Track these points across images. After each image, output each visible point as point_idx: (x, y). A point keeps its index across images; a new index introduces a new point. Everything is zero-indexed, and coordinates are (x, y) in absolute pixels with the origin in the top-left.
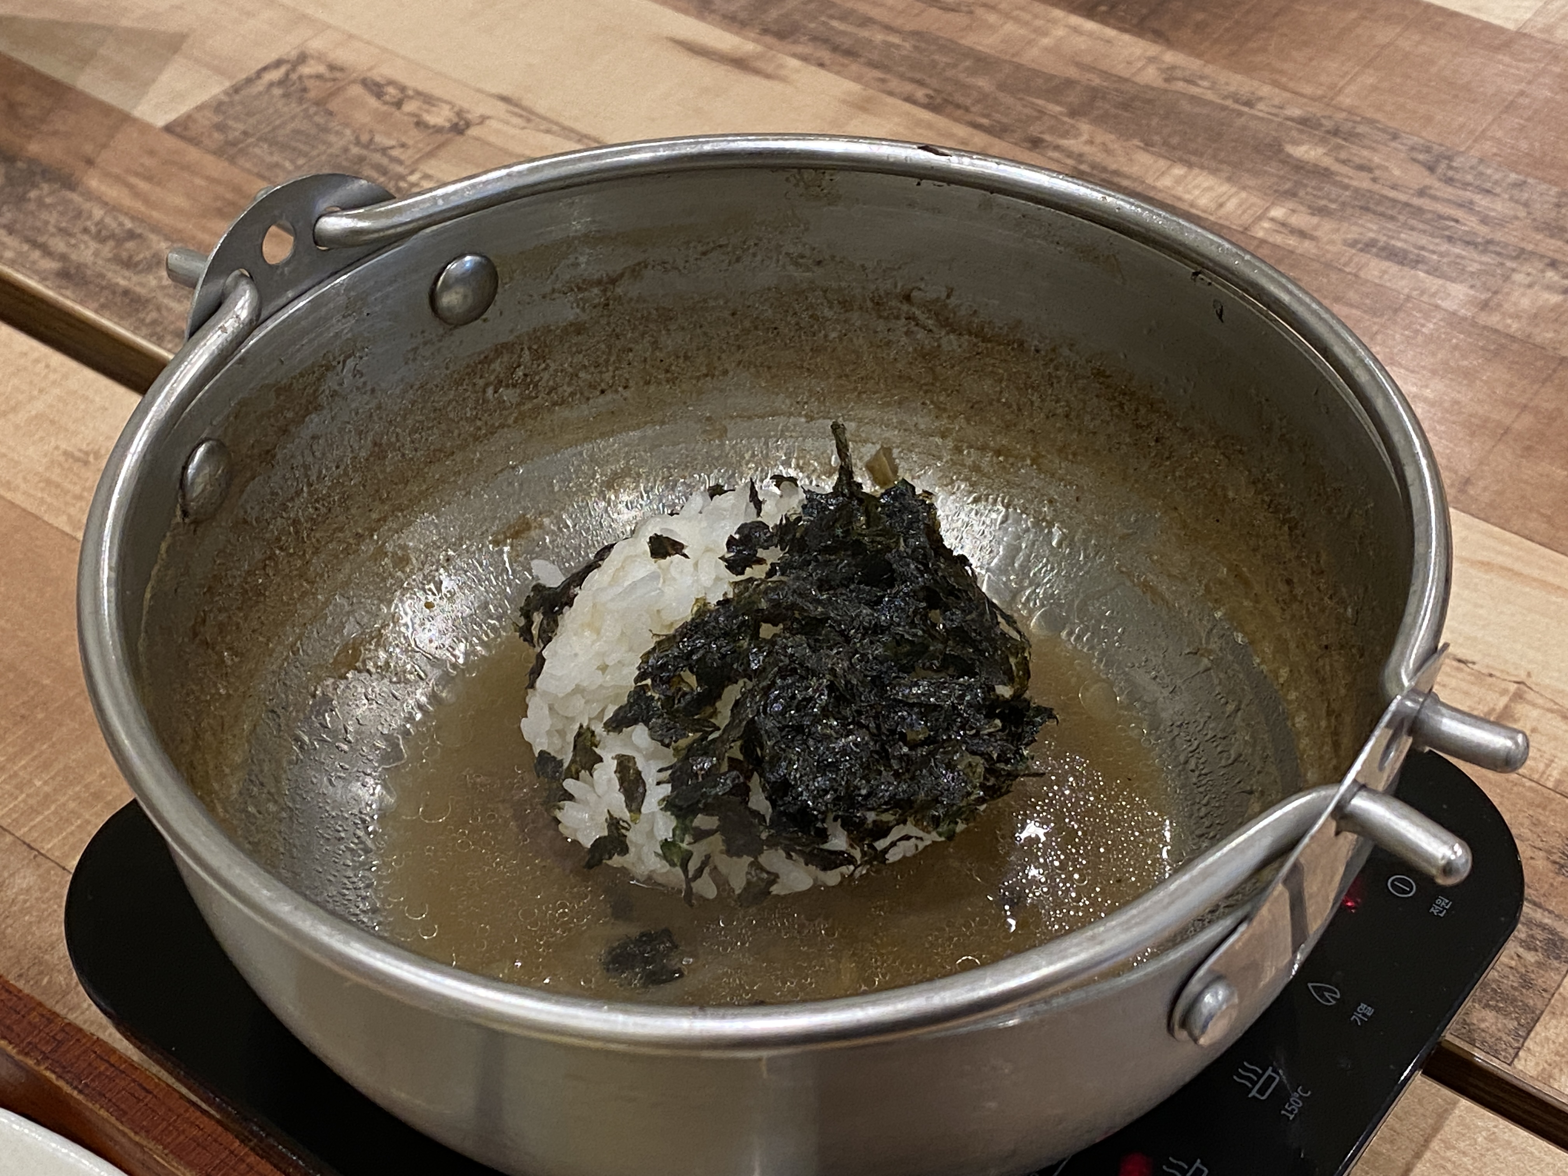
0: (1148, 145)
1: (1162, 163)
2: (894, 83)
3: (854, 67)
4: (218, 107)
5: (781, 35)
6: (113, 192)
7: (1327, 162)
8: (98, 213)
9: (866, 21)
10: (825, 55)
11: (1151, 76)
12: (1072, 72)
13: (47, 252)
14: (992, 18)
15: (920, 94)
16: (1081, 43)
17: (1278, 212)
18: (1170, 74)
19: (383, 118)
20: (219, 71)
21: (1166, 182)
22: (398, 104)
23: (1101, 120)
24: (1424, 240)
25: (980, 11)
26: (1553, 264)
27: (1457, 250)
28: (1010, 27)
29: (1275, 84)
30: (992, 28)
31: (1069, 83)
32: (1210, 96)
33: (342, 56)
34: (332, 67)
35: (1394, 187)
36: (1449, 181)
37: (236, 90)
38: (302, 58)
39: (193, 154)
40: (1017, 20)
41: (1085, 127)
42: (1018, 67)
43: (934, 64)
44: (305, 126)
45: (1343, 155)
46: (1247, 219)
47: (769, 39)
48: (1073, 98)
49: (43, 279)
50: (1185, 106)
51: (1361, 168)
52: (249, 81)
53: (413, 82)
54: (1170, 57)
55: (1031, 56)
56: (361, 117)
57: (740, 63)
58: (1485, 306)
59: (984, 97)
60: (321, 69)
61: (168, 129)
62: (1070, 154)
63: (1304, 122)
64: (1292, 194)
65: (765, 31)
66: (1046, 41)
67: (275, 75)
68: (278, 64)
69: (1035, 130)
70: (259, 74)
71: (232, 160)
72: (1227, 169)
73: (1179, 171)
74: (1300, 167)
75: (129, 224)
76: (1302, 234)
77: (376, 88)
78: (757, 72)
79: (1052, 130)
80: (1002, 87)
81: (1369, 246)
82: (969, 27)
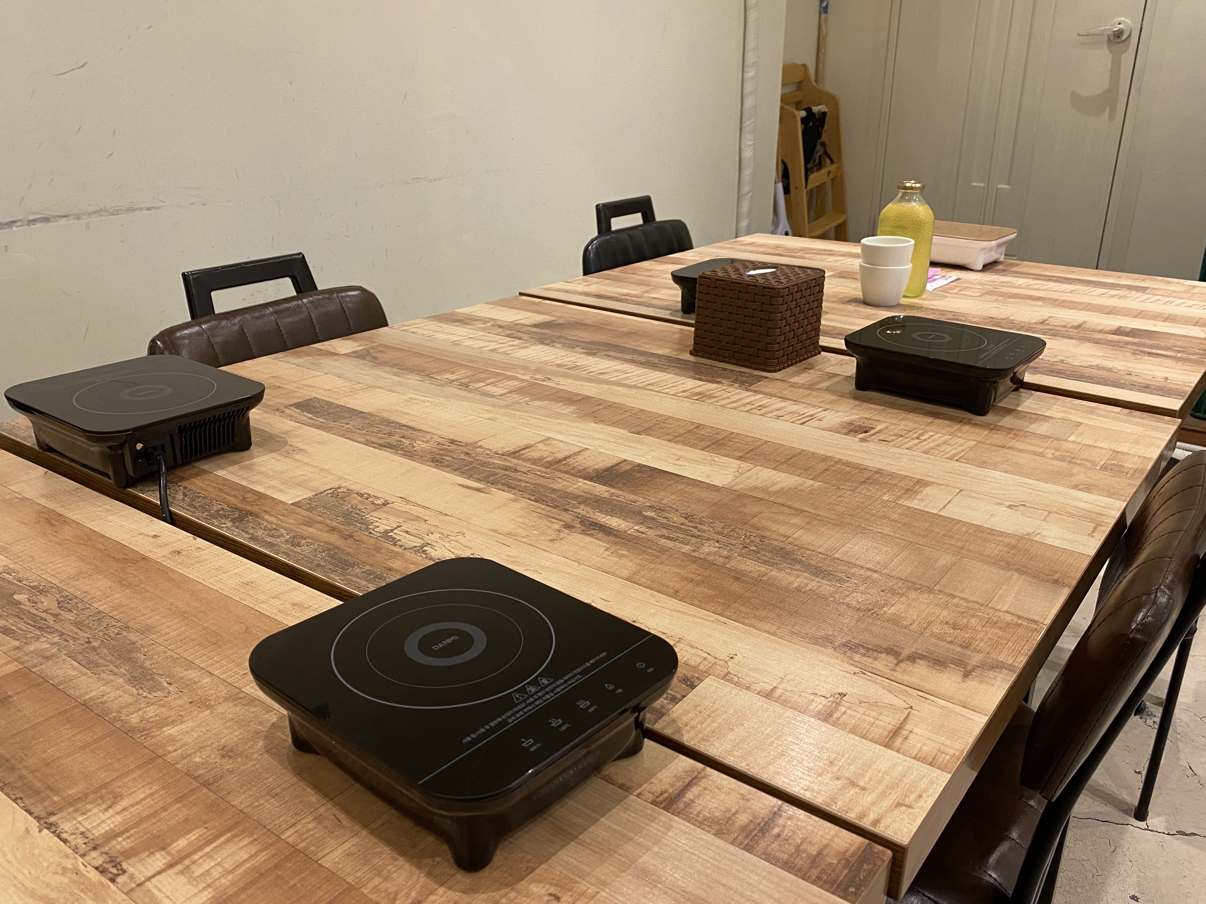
0: (601, 511)
1: (604, 516)
2: (525, 495)
3: (514, 492)
4: (310, 499)
5: (492, 483)
6: (271, 519)
7: (655, 516)
8: (265, 524)
9: (521, 480)
10: (506, 488)
11: (606, 495)
12: (582, 494)
13: (247, 533)
14: (560, 480)
15: (533, 498)
16: (586, 487)
17: (636, 528)
18: (612, 495)
19: (361, 502)
20: (312, 490)
21: (604, 520)
22: (367, 499)
23: (588, 505)
24: (680, 535)
25: (557, 479)
26: (718, 541)
27: (689, 538)
28: (565, 483)
29: (643, 498)
30: (559, 483)
31: (580, 496)
32: (623, 500)
33: (352, 487)
34: (348, 490)
35: (674, 523)
36: (691, 522)
37: (316, 495)
38: (339, 487)
39: (299, 510)
40: (567, 481)
41: (582, 507)
42: (565, 492)
43: (539, 491)
44: (337, 504)
45: (660, 515)
46: (627, 529)
47: (489, 484)
48: (580, 500)
49: (245, 539)
50: (615, 502)
51: (665, 518)
52: (321, 493)
53: (372, 493)
54: (613, 491)
55: (569, 490)
56: (354, 502)
57: (478, 490)
58: (694, 551)
59: (552, 499)
60: (345, 490)
61: (292, 504)
62: (576, 513)
63: (650, 507)
64: (642, 524)
65: (488, 482)
66: (575, 486)
67: (329, 492)
68: (331, 489)
69: (566, 507)
70: (324, 491)
71: (311, 512)
72: (623, 518)
73: (608, 517)
74: (646, 517)
75: (274, 526)
76: (642, 533)
77: (361, 495)
78: (482, 492)
79: (571, 507)
80: (558, 497)
81: (661, 536)
82: (552, 483)
